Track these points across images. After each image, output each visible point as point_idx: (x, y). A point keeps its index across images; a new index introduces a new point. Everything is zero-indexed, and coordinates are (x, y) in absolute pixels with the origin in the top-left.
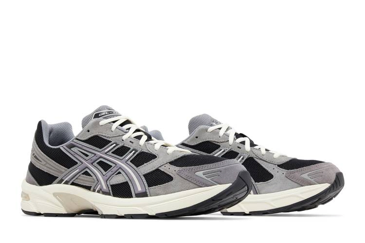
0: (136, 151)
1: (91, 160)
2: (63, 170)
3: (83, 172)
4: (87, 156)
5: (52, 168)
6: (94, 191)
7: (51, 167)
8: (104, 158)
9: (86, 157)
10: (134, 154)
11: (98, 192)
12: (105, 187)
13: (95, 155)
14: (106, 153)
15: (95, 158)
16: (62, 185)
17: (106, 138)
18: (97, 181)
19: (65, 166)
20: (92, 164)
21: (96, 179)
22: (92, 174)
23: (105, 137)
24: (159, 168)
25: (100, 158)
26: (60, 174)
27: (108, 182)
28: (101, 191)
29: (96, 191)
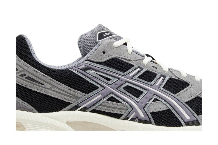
0: (165, 77)
1: (116, 85)
2: (79, 96)
3: (107, 98)
4: (109, 80)
5: (62, 92)
6: (126, 119)
7: (60, 91)
8: (131, 83)
9: (107, 81)
10: (163, 80)
11: (132, 120)
12: (142, 115)
13: (119, 79)
14: (132, 78)
15: (119, 82)
16: (77, 112)
17: (126, 61)
18: (130, 109)
19: (80, 91)
20: (117, 89)
21: (129, 106)
22: (121, 101)
23: (126, 59)
24: (199, 96)
25: (126, 82)
26: (74, 100)
27: (146, 109)
28: (137, 119)
29: (129, 119)
